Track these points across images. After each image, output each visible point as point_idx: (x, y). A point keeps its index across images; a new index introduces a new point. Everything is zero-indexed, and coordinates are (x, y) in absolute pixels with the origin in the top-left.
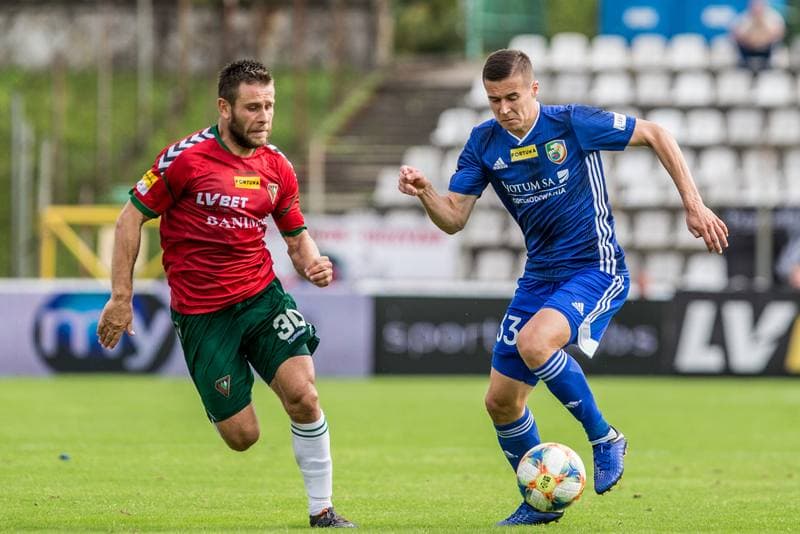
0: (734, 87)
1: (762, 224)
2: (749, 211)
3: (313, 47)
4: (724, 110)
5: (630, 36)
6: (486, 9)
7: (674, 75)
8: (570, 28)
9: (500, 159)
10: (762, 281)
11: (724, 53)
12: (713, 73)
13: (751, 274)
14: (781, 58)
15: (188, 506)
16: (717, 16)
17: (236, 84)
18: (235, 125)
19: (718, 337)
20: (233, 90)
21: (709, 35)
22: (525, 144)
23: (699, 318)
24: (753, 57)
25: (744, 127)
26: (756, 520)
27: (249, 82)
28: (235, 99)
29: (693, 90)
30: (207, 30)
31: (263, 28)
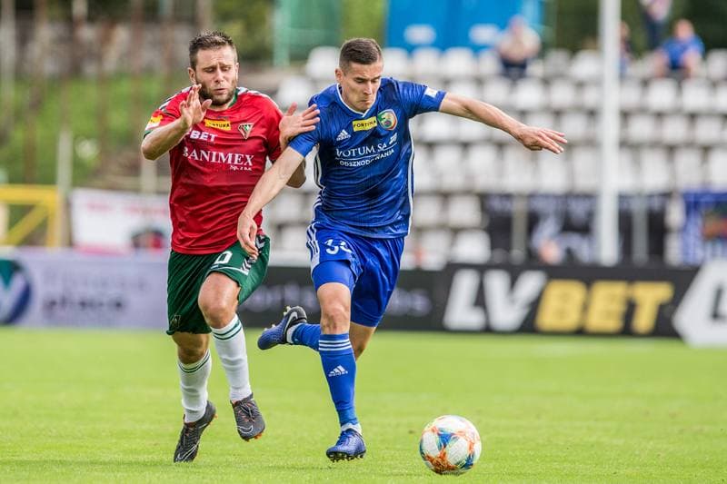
0: (497, 92)
1: (518, 209)
2: (507, 197)
3: (148, 56)
5: (411, 49)
6: (293, 26)
7: (447, 82)
9: (343, 131)
10: (518, 254)
11: (489, 64)
12: (479, 81)
13: (508, 247)
14: (536, 69)
15: (38, 435)
16: (483, 33)
19: (480, 300)
21: (477, 49)
22: (367, 117)
23: (465, 285)
24: (513, 68)
26: (510, 453)
30: (61, 40)
31: (106, 40)
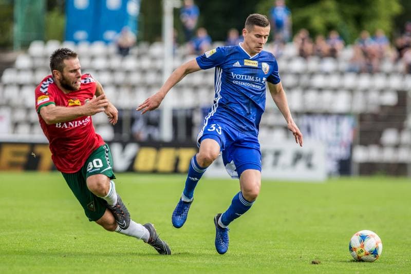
0: (116, 62)
1: (126, 115)
4: (112, 71)
5: (77, 42)
6: (22, 31)
7: (93, 58)
8: (54, 38)
10: (125, 135)
11: (112, 49)
12: (108, 57)
13: (121, 132)
14: (134, 51)
16: (110, 35)
17: (61, 61)
18: (64, 81)
20: (61, 64)
21: (107, 42)
24: (123, 51)
25: (120, 78)
27: (68, 59)
28: (63, 69)
29: (100, 63)
